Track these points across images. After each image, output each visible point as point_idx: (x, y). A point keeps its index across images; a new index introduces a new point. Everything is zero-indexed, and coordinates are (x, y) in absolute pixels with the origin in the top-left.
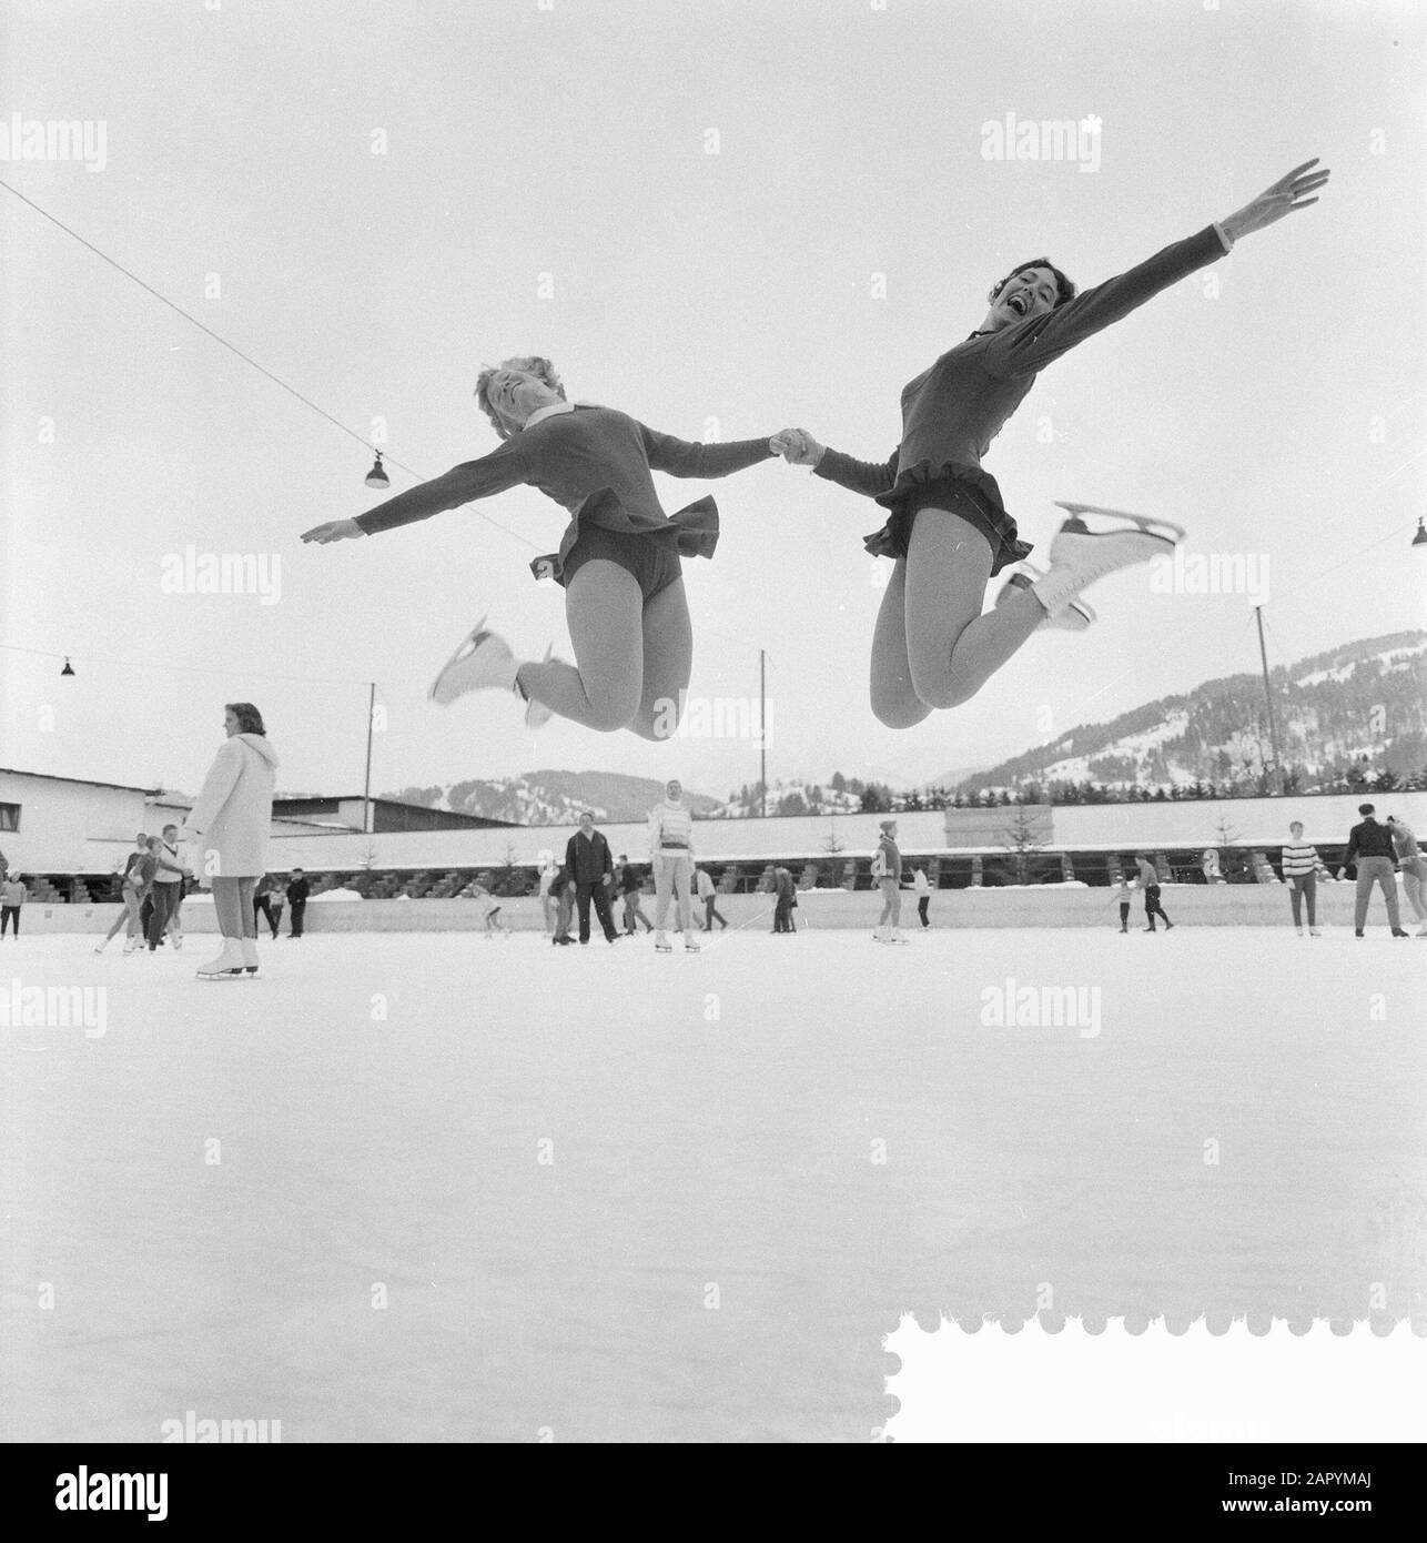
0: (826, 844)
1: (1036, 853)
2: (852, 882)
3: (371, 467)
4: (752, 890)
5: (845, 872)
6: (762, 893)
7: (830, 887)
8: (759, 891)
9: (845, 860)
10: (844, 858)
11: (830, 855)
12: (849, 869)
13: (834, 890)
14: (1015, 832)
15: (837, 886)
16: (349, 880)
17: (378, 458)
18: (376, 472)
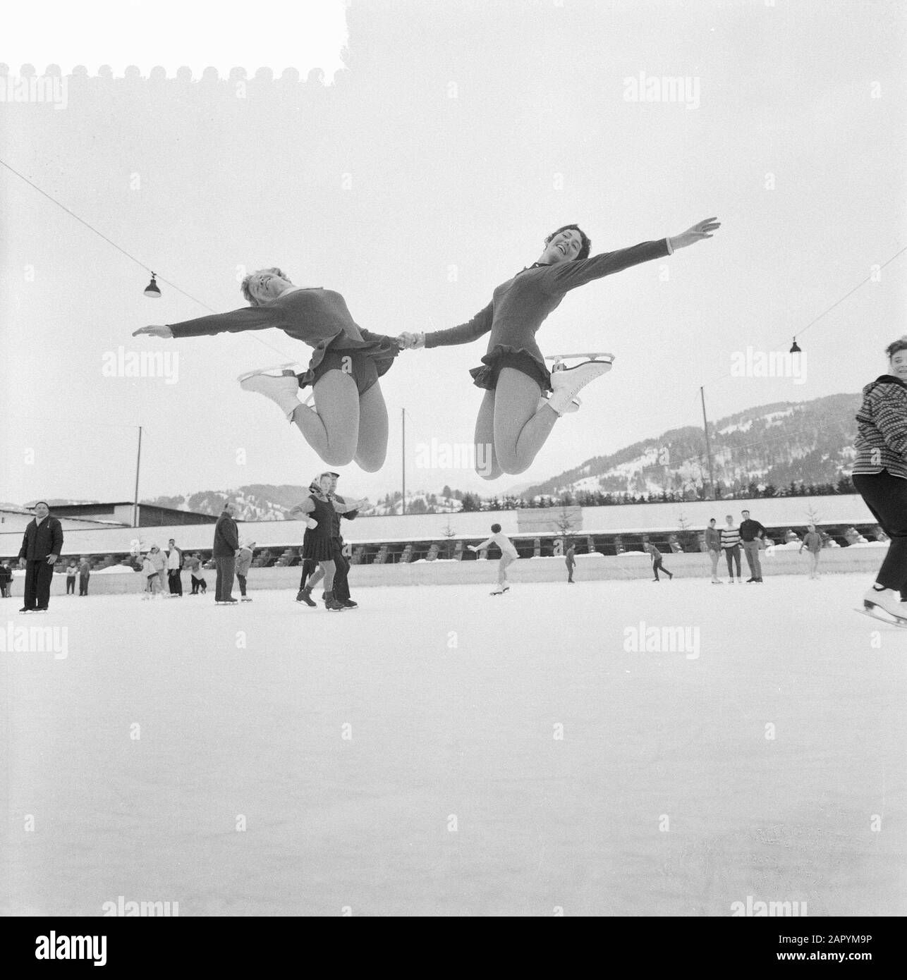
0: (444, 531)
1: (573, 535)
2: (460, 555)
3: (148, 283)
4: (397, 561)
5: (456, 549)
6: (404, 563)
7: (447, 558)
8: (403, 561)
9: (457, 541)
10: (455, 540)
11: (447, 538)
12: (459, 547)
13: (449, 560)
14: (560, 523)
15: (451, 558)
16: (124, 559)
18: (153, 287)
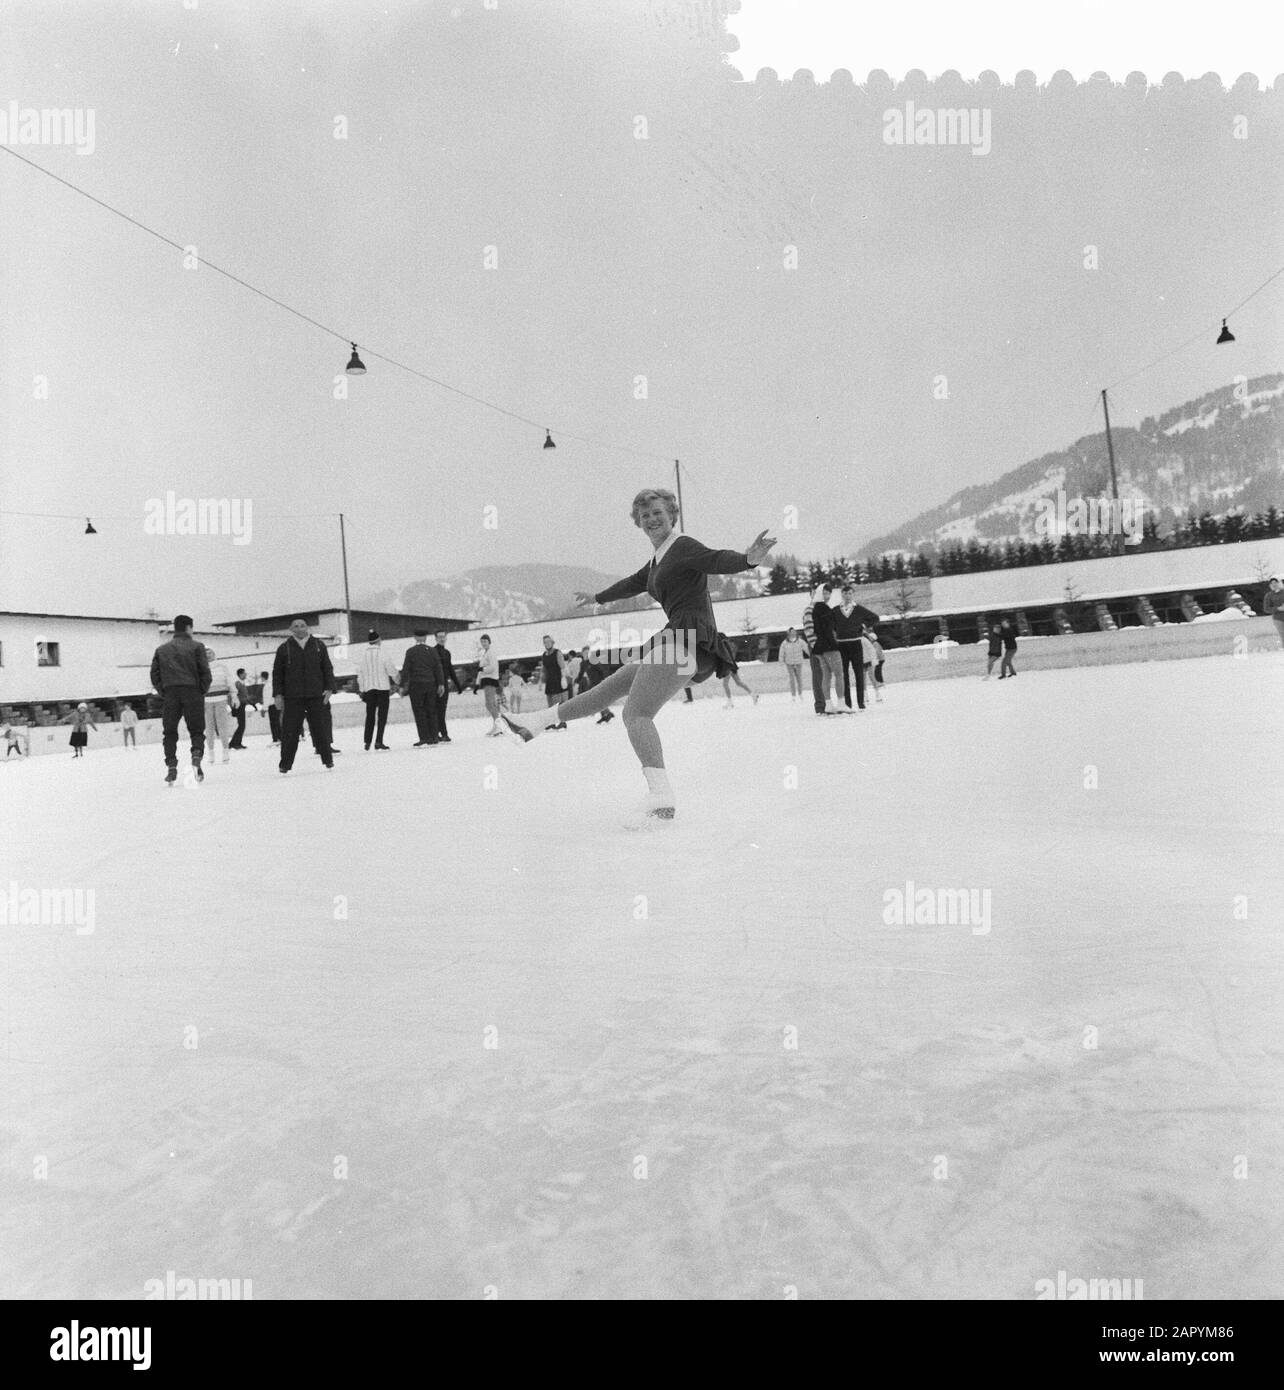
0: (742, 624)
1: (918, 618)
2: (766, 655)
3: (350, 359)
5: (760, 647)
7: (748, 660)
9: (760, 636)
10: (758, 635)
11: (746, 633)
12: (763, 644)
13: (751, 663)
14: (898, 603)
15: (753, 659)
17: (354, 349)
18: (355, 363)
